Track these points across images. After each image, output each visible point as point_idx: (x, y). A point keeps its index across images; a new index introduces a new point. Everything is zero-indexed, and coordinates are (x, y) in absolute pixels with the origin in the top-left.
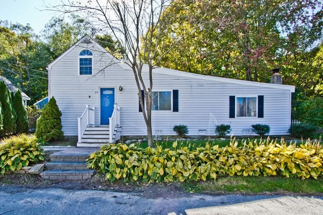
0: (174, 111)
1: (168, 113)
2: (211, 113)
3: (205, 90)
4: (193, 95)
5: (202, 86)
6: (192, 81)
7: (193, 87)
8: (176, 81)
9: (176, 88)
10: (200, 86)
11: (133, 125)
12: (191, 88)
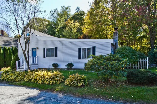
0: (55, 57)
1: (53, 58)
2: (70, 57)
3: (68, 46)
4: (63, 48)
5: (67, 44)
6: (63, 42)
7: (63, 45)
8: (56, 43)
9: (56, 46)
10: (66, 44)
11: (42, 63)
12: (62, 46)
